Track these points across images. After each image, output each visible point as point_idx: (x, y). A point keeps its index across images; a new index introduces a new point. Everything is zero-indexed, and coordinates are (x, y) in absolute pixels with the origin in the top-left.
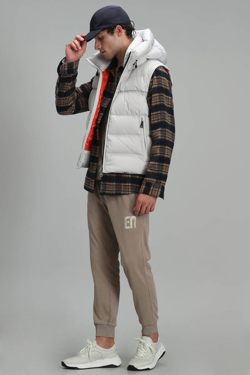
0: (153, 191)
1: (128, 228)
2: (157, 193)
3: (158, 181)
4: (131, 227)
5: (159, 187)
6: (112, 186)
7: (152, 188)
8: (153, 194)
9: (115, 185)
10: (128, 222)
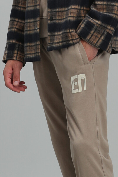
0: (93, 36)
1: (77, 91)
2: (97, 40)
3: (104, 25)
4: (81, 90)
5: (103, 33)
7: (92, 32)
8: (92, 40)
10: (76, 83)
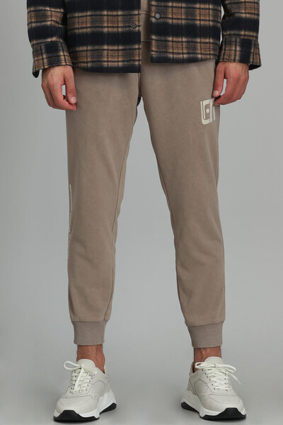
6: (180, 44)
9: (186, 42)
